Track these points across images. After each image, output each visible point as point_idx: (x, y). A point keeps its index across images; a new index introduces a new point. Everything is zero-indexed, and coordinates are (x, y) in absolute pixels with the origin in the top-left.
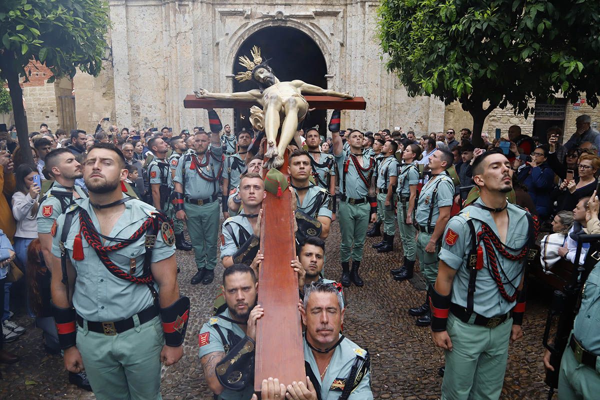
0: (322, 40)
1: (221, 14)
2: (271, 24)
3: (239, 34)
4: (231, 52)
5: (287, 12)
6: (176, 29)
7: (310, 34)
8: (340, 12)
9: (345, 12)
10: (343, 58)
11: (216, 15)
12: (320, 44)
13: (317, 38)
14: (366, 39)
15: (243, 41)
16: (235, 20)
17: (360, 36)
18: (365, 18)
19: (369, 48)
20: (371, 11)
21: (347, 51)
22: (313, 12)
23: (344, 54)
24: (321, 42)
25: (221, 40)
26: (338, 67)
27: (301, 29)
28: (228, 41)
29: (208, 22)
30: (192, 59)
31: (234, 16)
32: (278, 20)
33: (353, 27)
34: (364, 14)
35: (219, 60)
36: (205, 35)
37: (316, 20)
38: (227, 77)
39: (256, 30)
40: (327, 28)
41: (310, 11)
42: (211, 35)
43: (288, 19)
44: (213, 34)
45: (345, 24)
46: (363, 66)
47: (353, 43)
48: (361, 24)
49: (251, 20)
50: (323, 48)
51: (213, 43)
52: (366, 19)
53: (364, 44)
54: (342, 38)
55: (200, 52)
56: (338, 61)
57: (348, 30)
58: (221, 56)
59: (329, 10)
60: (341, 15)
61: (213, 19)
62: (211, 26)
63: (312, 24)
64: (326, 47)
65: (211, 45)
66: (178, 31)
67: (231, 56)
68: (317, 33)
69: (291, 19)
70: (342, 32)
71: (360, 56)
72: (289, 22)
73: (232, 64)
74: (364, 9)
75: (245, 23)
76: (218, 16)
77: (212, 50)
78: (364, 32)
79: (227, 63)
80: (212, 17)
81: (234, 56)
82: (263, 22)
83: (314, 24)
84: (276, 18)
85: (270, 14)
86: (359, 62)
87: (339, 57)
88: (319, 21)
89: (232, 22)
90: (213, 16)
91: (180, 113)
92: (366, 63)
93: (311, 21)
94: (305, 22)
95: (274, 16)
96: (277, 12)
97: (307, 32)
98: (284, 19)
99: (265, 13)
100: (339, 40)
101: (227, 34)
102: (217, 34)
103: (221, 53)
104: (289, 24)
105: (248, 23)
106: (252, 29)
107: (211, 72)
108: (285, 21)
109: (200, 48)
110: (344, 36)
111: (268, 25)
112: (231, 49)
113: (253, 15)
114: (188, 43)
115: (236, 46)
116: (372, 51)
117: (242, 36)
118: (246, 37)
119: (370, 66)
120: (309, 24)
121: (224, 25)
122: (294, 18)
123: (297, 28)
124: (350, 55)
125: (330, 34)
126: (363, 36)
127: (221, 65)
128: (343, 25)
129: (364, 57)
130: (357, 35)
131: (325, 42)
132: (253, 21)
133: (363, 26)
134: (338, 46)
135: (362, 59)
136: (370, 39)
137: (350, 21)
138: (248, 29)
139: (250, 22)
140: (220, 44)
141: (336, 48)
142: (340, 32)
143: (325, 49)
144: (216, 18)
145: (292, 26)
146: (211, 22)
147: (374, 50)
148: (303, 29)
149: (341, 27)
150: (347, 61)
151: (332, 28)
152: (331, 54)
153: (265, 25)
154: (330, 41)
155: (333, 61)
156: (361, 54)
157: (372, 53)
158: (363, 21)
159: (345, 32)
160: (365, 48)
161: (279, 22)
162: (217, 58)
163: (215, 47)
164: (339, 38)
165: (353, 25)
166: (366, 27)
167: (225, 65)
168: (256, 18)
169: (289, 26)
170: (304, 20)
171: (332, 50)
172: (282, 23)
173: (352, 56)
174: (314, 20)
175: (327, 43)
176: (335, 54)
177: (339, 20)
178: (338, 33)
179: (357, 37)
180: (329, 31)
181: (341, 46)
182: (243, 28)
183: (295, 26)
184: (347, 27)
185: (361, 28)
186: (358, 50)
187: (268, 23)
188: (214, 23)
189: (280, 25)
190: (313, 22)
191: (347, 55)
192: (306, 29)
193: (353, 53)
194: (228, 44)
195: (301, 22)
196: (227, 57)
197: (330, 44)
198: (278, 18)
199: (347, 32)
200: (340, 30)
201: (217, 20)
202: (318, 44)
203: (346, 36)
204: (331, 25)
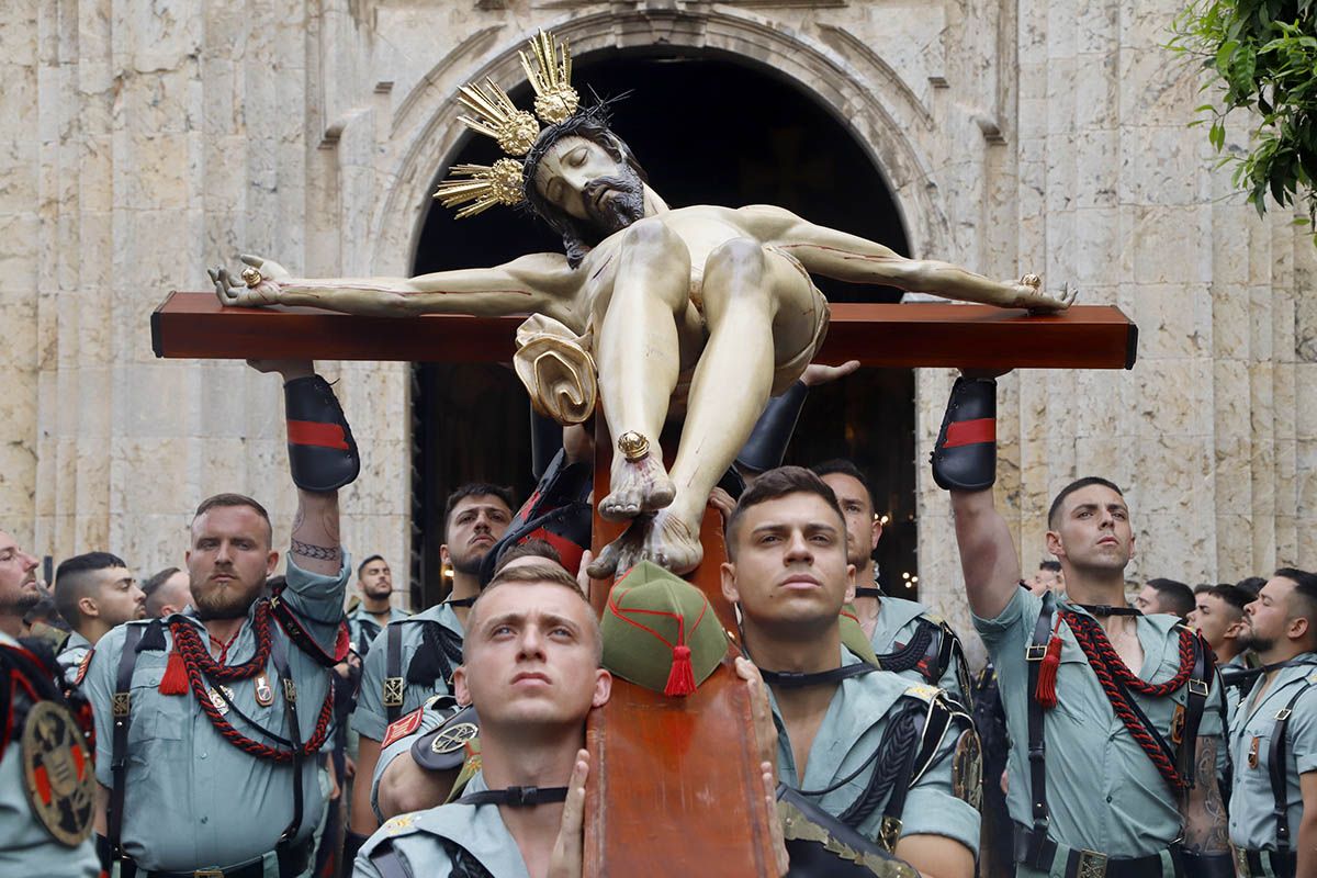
0: (884, 115)
2: (613, 39)
4: (403, 179)
6: (109, 55)
7: (817, 87)
10: (1000, 204)
12: (874, 134)
13: (857, 103)
14: (1127, 99)
17: (1093, 83)
19: (1145, 145)
21: (1023, 166)
23: (1005, 184)
24: (879, 125)
25: (349, 115)
27: (774, 61)
28: (385, 123)
29: (282, 26)
30: (195, 212)
32: (654, 14)
33: (1050, 42)
35: (337, 219)
36: (269, 88)
40: (914, 49)
42: (296, 91)
44: (308, 87)
45: (1009, 30)
46: (1110, 243)
47: (1054, 125)
48: (1098, 24)
49: (509, 14)
50: (890, 154)
51: (309, 132)
53: (1116, 123)
54: (992, 101)
55: (239, 176)
56: (975, 220)
57: (1027, 59)
58: (348, 201)
61: (313, 10)
62: (301, 44)
63: (832, 34)
64: (908, 149)
65: (300, 146)
66: (120, 63)
67: (405, 198)
68: (858, 77)
70: (992, 71)
71: (1094, 187)
72: (710, 27)
75: (481, 33)
77: (302, 165)
78: (1113, 63)
79: (383, 235)
80: (307, 1)
81: (419, 198)
82: (574, 25)
83: (841, 33)
84: (641, 7)
86: (1089, 220)
87: (975, 197)
88: (866, 16)
89: (411, 24)
91: (116, 498)
92: (1126, 224)
93: (826, 18)
94: (793, 23)
98: (681, 7)
100: (976, 112)
101: (384, 88)
102: (331, 88)
103: (348, 187)
104: (709, 37)
105: (494, 30)
106: (514, 65)
108: (691, 21)
109: (241, 154)
110: (1001, 92)
111: (598, 44)
112: (406, 162)
114: (176, 128)
115: (429, 149)
116: (1161, 162)
119: (1150, 240)
120: (816, 32)
121: (371, 42)
123: (753, 53)
124: (1038, 189)
125: (926, 83)
126: (1110, 82)
127: (351, 245)
128: (994, 35)
129: (1114, 192)
130: (1072, 79)
131: (903, 125)
132: (523, 21)
133: (1107, 33)
134: (971, 145)
135: (1106, 205)
136: (1149, 97)
137: (1038, 13)
138: (497, 60)
139: (506, 26)
140: (344, 136)
141: (963, 151)
142: (980, 72)
143: (900, 159)
144: (326, 7)
145: (726, 44)
146: (297, 24)
147: (1168, 155)
148: (785, 57)
149: (986, 45)
150: (1021, 218)
151: (936, 53)
152: (932, 185)
153: (582, 40)
154: (928, 117)
155: (944, 220)
156: (1098, 178)
157: (1158, 169)
158: (1107, 7)
159: (1011, 68)
160: (1123, 145)
161: (655, 25)
162: (325, 211)
163: (320, 154)
164: (975, 103)
165: (1053, 29)
166: (1122, 38)
167: (372, 245)
168: (535, 5)
169: (709, 44)
170: (788, 11)
171: (937, 163)
172: (672, 32)
173: (1048, 191)
174: (840, 12)
175: (913, 130)
176: (954, 186)
177: (974, 10)
178: (970, 76)
179: (1076, 93)
180: (922, 64)
181: (988, 140)
182: (470, 56)
183: (741, 43)
184: (1021, 43)
185: (1095, 44)
186: (1079, 161)
187: (599, 30)
188: (317, 28)
189: (661, 39)
190: (837, 24)
191: (1021, 186)
192: (797, 58)
193: (1054, 175)
194: (391, 137)
195: (770, 23)
196: (381, 204)
197: (926, 135)
198: (653, 7)
199: (1017, 68)
200: (979, 61)
201: (334, 14)
202: (864, 138)
203: (1011, 92)
204: (931, 35)
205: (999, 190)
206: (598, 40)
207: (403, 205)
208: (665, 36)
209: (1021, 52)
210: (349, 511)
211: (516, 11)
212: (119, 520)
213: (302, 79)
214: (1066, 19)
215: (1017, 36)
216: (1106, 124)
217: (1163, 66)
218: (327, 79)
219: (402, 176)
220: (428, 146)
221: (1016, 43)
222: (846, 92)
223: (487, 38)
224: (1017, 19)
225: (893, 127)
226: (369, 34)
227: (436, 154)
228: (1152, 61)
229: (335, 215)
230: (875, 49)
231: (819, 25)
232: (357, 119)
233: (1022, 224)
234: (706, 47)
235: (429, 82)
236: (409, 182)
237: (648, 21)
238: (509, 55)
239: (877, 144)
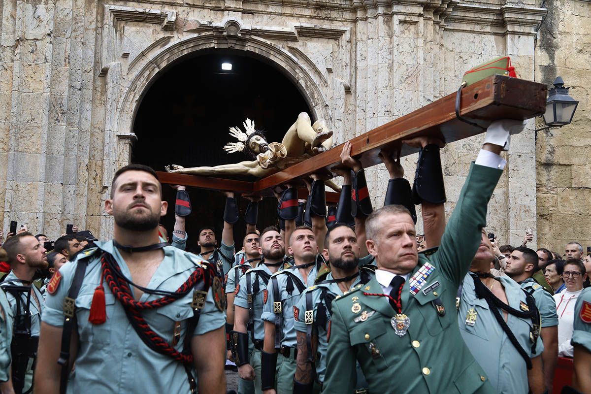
0: (311, 79)
1: (115, 16)
2: (213, 45)
3: (151, 56)
4: (132, 89)
5: (246, 23)
6: (14, 32)
7: (287, 68)
8: (344, 32)
9: (353, 33)
10: (349, 114)
11: (106, 17)
12: (307, 86)
13: (301, 75)
14: (396, 80)
15: (157, 70)
16: (144, 29)
17: (384, 74)
18: (391, 42)
19: (401, 96)
20: (403, 32)
21: (358, 102)
22: (296, 28)
23: (351, 107)
24: (309, 83)
25: (112, 64)
26: (341, 130)
27: (272, 58)
28: (125, 69)
29: (86, 29)
30: (47, 94)
31: (141, 24)
32: (229, 37)
33: (368, 59)
34: (391, 37)
35: (105, 103)
36: (80, 51)
37: (300, 43)
38: (121, 137)
39: (186, 52)
40: (321, 58)
41: (290, 26)
42: (91, 53)
43: (248, 37)
44: (96, 53)
45: (354, 54)
47: (370, 86)
48: (385, 54)
49: (175, 33)
50: (312, 94)
51: (95, 70)
52: (395, 44)
53: (392, 88)
54: (348, 78)
55: (66, 82)
56: (341, 118)
57: (359, 65)
58: (109, 96)
59: (325, 27)
60: (346, 36)
61: (99, 25)
62: (94, 36)
63: (293, 50)
64: (319, 92)
65: (91, 74)
66: (19, 34)
67: (132, 97)
68: (302, 66)
69: (254, 37)
70: (348, 67)
71: (384, 109)
72: (249, 44)
73: (131, 114)
74: (390, 28)
75: (164, 38)
76: (109, 19)
77: (91, 82)
78: (391, 67)
79: (122, 110)
80: (97, 21)
81: (137, 97)
82: (199, 38)
83: (296, 50)
84: (225, 34)
85: (214, 25)
86: (382, 121)
87: (342, 110)
88: (305, 45)
89: (137, 32)
90: (99, 18)
91: (7, 205)
93: (291, 44)
94: (280, 45)
95: (222, 28)
96: (229, 22)
97: (283, 64)
98: (240, 35)
99: (205, 22)
100: (343, 81)
101: (126, 55)
102: (105, 53)
103: (110, 90)
104: (249, 47)
105: (169, 38)
106: (176, 51)
107: (86, 125)
108: (243, 41)
109: (67, 74)
110: (351, 75)
111: (208, 46)
112: (133, 83)
113: (181, 23)
114: (41, 62)
115: (142, 79)
116: (406, 102)
117: (155, 61)
118: (164, 65)
120: (287, 49)
121: (121, 39)
122: (259, 36)
123: (264, 54)
124: (363, 110)
125: (326, 70)
126: (390, 74)
127: (110, 112)
128: (349, 55)
129: (391, 112)
130: (376, 72)
131: (317, 84)
132: (180, 36)
133: (389, 57)
134: (341, 92)
135: (388, 116)
136: (403, 81)
137: (363, 49)
138: (170, 48)
139: (173, 37)
140: (109, 72)
141: (338, 94)
142: (344, 67)
143: (316, 96)
144: (105, 23)
145: (255, 50)
146: (93, 29)
147: (409, 100)
148: (276, 57)
149: (346, 58)
150: (357, 119)
151: (329, 60)
152: (327, 105)
153: (202, 44)
154: (326, 82)
155: (331, 118)
156: (385, 106)
157: (406, 105)
158: (388, 49)
159: (353, 68)
160: (395, 95)
161: (230, 41)
162: (100, 100)
163: (99, 78)
164: (342, 78)
165: (370, 56)
166: (395, 59)
167: (118, 113)
168: (185, 30)
169: (249, 50)
170: (277, 41)
171: (329, 98)
172: (235, 44)
173: (367, 110)
174: (296, 43)
175: (320, 85)
176: (334, 106)
177: (342, 46)
178: (340, 69)
179: (378, 77)
180: (325, 63)
181: (346, 92)
182: (159, 46)
183: (260, 50)
184: (358, 59)
185: (385, 61)
186: (379, 99)
187: (209, 41)
188: (100, 32)
189: (231, 46)
190: (295, 47)
191: (357, 108)
192: (280, 57)
193: (370, 105)
194: (127, 74)
195: (272, 44)
196: (122, 98)
197: (325, 88)
198: (229, 34)
199: (356, 68)
200: (344, 64)
201: (107, 26)
202: (303, 87)
203: (354, 76)
204: (327, 53)
205: (349, 109)
206: (208, 45)
207: (131, 100)
208: (233, 45)
209: (358, 62)
210: (104, 214)
211: (178, 32)
212: (8, 214)
213: (94, 49)
214: (374, 52)
215: (356, 57)
216: (388, 88)
217: (407, 70)
218: (104, 50)
219: (131, 88)
220: (142, 78)
221: (356, 60)
222: (297, 71)
223: (166, 40)
224: (356, 52)
225: (314, 84)
226: (121, 35)
227: (145, 81)
228: (404, 68)
229: (104, 101)
230: (308, 56)
231: (288, 47)
232: (115, 65)
233: (358, 121)
234: (247, 50)
235: (143, 54)
236: (134, 91)
237: (227, 40)
238: (175, 47)
239: (308, 90)
